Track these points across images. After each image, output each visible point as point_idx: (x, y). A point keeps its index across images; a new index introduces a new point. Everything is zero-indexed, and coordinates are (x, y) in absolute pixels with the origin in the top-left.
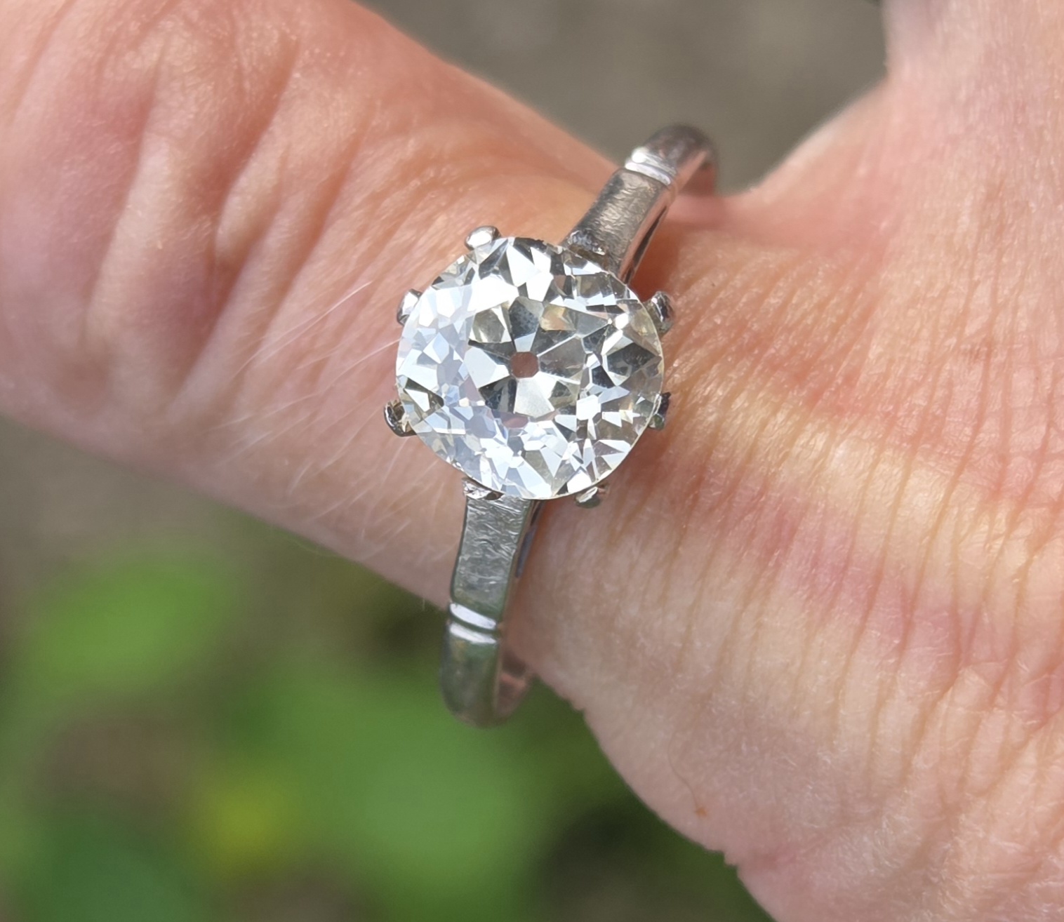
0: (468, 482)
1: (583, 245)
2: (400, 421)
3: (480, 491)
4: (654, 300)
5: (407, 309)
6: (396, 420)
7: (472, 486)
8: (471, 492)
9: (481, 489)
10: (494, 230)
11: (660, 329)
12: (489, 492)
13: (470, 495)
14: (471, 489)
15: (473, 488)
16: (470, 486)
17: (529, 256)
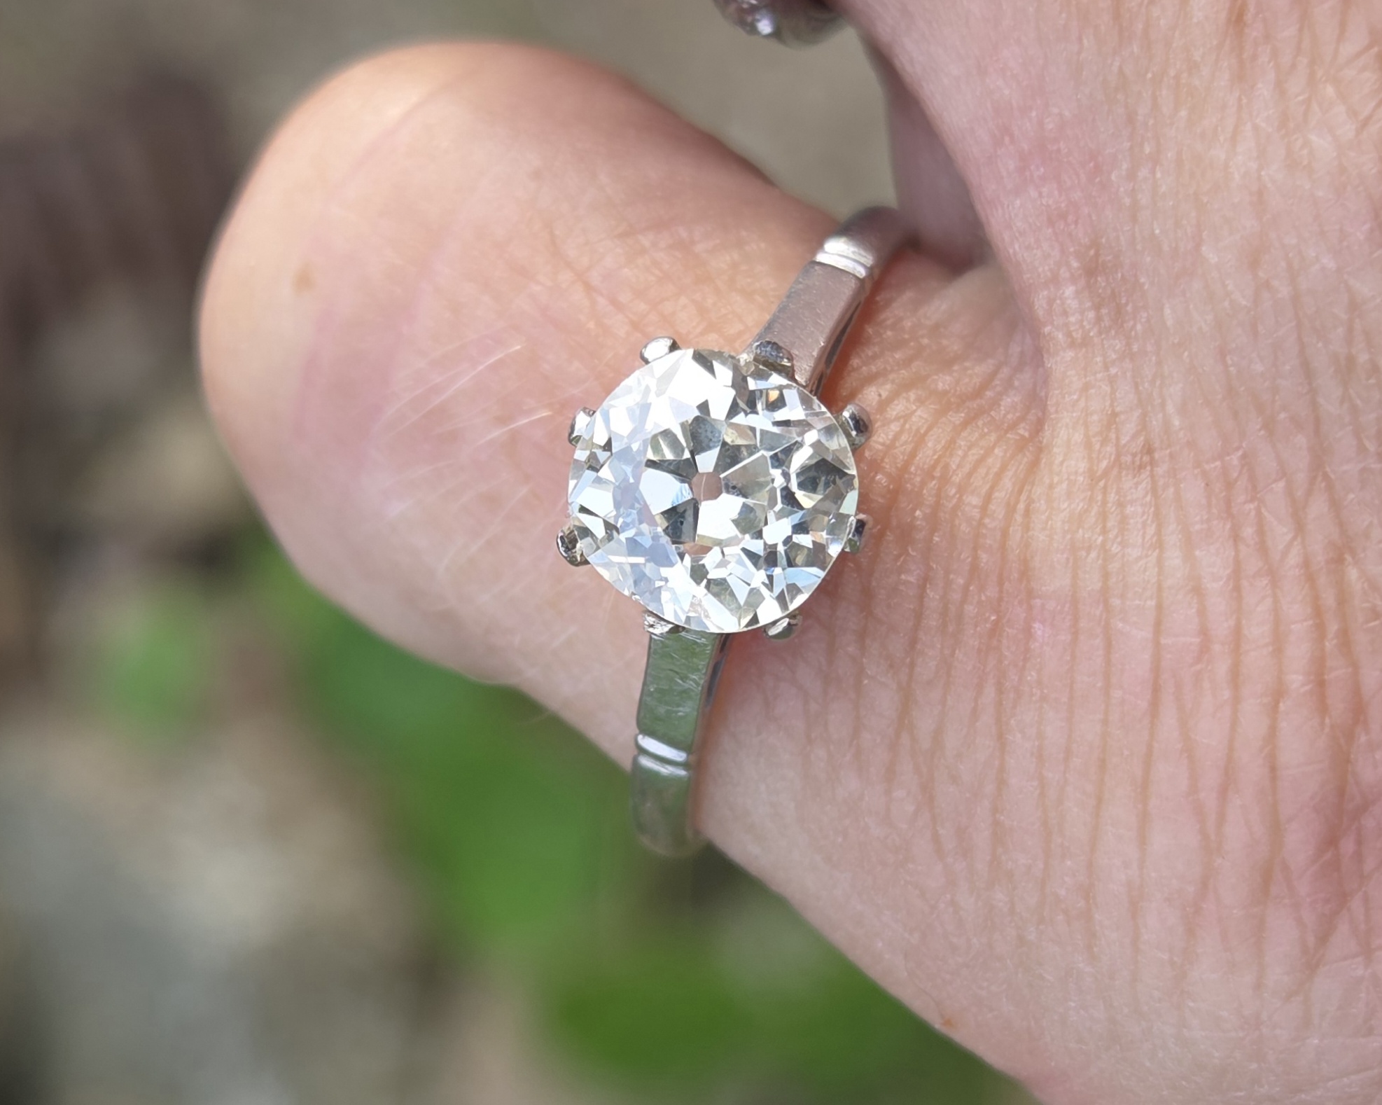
0: (649, 616)
1: (767, 356)
2: (574, 551)
3: (661, 626)
4: (846, 414)
5: (579, 430)
6: (569, 550)
7: (653, 619)
8: (652, 626)
9: (663, 623)
10: (672, 341)
11: (853, 444)
12: (671, 626)
13: (651, 630)
14: (652, 623)
15: (654, 622)
16: (651, 620)
17: (710, 369)
